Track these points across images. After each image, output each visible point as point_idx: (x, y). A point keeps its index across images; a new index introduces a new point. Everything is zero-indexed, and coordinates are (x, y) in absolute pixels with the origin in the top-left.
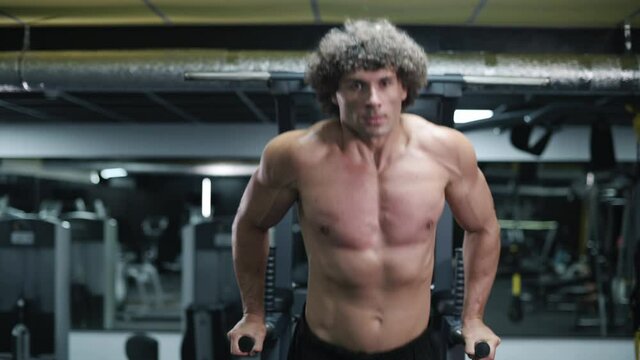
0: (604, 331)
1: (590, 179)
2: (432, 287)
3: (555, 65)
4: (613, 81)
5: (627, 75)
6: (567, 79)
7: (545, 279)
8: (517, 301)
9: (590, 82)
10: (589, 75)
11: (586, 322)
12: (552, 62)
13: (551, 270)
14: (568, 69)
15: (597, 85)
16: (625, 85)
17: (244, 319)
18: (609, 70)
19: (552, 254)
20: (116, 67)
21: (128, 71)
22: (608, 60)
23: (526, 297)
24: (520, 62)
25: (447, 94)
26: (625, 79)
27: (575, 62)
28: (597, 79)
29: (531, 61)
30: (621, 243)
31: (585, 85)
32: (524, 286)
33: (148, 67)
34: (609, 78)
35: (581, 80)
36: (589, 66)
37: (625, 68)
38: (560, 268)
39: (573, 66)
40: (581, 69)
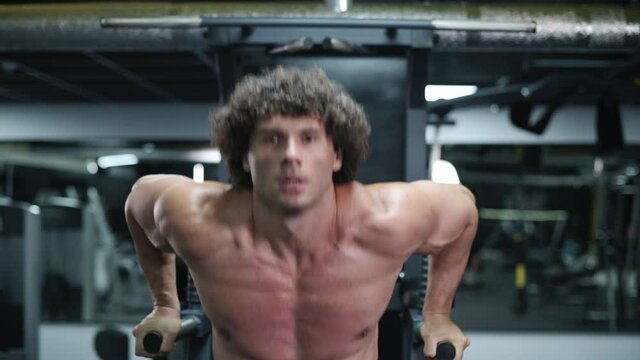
0: (613, 324)
1: (599, 165)
2: (402, 275)
3: (548, 17)
4: (616, 35)
5: (632, 29)
6: (563, 34)
7: (553, 271)
8: (522, 294)
9: (589, 37)
10: (588, 29)
11: (595, 315)
12: (545, 14)
13: (558, 261)
14: (563, 21)
15: (598, 41)
16: (630, 39)
17: (154, 312)
18: (612, 22)
19: (561, 245)
20: (43, 23)
21: (57, 27)
22: (612, 12)
23: (534, 289)
24: (508, 13)
25: (415, 45)
26: (629, 33)
27: (572, 14)
28: (598, 33)
29: (521, 12)
30: (631, 232)
31: (583, 40)
32: (530, 277)
33: (79, 22)
34: (611, 32)
35: (579, 34)
36: (588, 19)
37: (630, 20)
38: (569, 260)
39: (569, 19)
40: (579, 22)
